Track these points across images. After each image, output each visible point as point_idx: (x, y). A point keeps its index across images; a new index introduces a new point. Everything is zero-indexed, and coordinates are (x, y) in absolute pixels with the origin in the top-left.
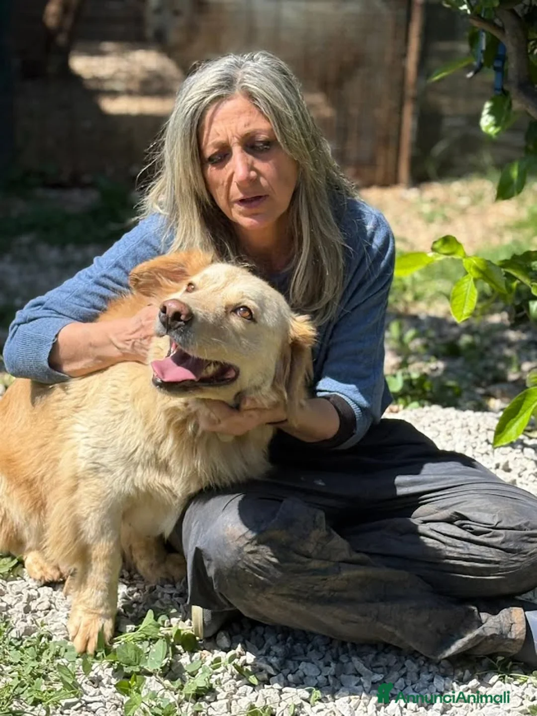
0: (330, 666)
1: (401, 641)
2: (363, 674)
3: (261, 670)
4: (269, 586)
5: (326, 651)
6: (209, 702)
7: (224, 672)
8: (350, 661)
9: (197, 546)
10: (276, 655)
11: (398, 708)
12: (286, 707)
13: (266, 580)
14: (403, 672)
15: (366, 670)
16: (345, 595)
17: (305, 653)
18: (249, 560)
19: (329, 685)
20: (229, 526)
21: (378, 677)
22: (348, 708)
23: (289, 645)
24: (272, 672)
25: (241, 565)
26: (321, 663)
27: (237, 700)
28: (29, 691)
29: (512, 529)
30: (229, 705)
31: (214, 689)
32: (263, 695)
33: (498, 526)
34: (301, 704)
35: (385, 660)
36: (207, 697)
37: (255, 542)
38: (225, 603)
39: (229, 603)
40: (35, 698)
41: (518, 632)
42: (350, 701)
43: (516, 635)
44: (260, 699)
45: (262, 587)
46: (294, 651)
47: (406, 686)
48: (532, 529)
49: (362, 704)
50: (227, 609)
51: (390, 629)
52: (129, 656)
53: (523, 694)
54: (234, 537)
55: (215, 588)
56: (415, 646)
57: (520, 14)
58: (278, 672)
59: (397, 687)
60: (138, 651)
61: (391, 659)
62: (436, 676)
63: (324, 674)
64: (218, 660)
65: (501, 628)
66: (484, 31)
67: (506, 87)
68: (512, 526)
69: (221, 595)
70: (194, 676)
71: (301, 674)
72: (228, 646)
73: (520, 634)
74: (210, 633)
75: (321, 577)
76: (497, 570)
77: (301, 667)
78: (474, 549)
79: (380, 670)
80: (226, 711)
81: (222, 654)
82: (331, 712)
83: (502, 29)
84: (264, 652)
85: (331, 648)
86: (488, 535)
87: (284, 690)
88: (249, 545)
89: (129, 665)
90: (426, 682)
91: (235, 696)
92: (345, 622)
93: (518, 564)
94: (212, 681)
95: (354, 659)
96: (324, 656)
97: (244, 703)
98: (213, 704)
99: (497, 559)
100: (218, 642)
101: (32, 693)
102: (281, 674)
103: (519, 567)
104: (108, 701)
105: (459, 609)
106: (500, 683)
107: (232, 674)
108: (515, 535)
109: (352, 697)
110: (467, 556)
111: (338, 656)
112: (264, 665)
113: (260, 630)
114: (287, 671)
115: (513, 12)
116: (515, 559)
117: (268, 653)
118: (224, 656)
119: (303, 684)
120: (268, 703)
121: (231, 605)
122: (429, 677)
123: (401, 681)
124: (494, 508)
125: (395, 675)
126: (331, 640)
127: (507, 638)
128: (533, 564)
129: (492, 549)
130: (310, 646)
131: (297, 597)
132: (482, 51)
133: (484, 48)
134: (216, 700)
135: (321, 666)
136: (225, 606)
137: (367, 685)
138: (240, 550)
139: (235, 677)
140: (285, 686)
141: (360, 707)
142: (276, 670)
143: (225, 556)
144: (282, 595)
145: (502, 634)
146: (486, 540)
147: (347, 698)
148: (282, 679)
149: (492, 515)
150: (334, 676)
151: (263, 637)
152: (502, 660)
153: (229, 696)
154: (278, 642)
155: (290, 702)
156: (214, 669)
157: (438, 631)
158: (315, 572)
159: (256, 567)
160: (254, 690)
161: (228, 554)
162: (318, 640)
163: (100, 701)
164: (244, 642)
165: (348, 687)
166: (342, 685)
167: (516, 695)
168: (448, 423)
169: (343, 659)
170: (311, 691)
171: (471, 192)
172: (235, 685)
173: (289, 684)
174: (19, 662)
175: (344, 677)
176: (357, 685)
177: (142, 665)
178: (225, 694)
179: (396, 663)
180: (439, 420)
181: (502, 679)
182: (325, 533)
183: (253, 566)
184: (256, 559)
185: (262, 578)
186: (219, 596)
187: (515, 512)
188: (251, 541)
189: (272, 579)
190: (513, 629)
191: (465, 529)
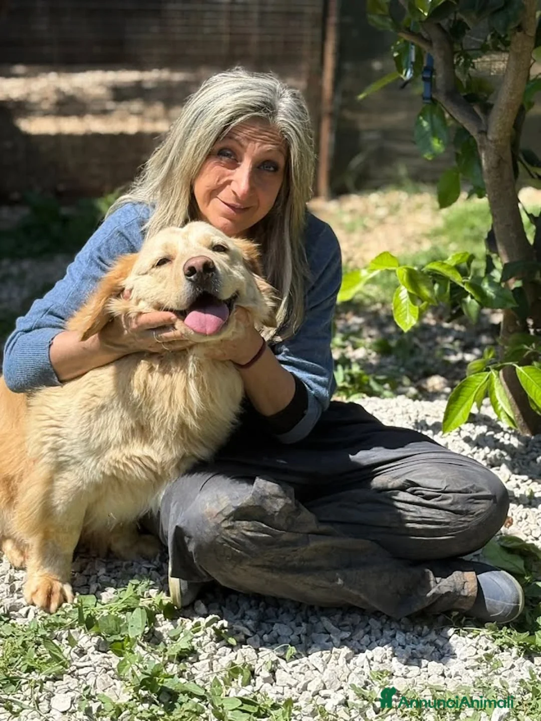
0: (301, 626)
1: (365, 603)
2: (332, 632)
3: (238, 632)
4: (245, 558)
5: (296, 614)
6: (192, 663)
7: (203, 635)
8: (320, 620)
9: (177, 524)
10: (251, 618)
11: (366, 660)
12: (264, 663)
13: (242, 552)
14: (367, 629)
15: (335, 628)
16: (314, 564)
17: (277, 617)
18: (227, 535)
19: (301, 643)
20: (207, 504)
21: (347, 635)
22: (320, 661)
23: (262, 609)
24: (248, 633)
25: (219, 540)
26: (293, 623)
27: (217, 660)
28: (23, 660)
29: (460, 492)
30: (211, 664)
31: (196, 651)
32: (242, 654)
33: (447, 489)
34: (277, 660)
35: (351, 619)
36: (190, 658)
37: (232, 518)
38: (204, 574)
39: (207, 573)
40: (28, 666)
41: (470, 589)
42: (322, 655)
43: (469, 593)
44: (240, 658)
45: (239, 559)
46: (266, 615)
47: (371, 642)
48: (477, 492)
49: (333, 657)
50: (205, 580)
51: (356, 593)
52: (110, 626)
53: (477, 644)
54: (212, 515)
55: (195, 562)
56: (377, 607)
57: (446, 28)
58: (254, 633)
59: (362, 643)
60: (118, 621)
61: (357, 618)
62: (398, 632)
63: (295, 634)
64: (198, 624)
65: (455, 586)
66: (413, 44)
67: (434, 96)
68: (460, 489)
69: (201, 567)
70: (176, 640)
71: (275, 634)
72: (206, 612)
73: (472, 591)
74: (187, 602)
75: (291, 548)
76: (447, 530)
77: (274, 628)
78: (426, 512)
79: (347, 628)
80: (208, 669)
81: (201, 619)
82: (305, 666)
83: (429, 42)
84: (239, 616)
85: (301, 611)
86: (437, 499)
87: (260, 649)
88: (226, 521)
89: (112, 634)
90: (389, 638)
91: (215, 656)
92: (315, 587)
93: (466, 525)
94: (194, 644)
95: (324, 619)
96: (295, 619)
97: (225, 662)
98: (195, 664)
99: (447, 520)
100: (196, 609)
101: (25, 662)
102: (256, 635)
103: (467, 527)
104: (98, 666)
105: (416, 571)
106: (455, 636)
107: (211, 637)
108: (463, 498)
109: (324, 652)
110: (419, 519)
111: (308, 618)
112: (241, 628)
113: (233, 597)
114: (263, 632)
115: (439, 25)
116: (463, 519)
117: (243, 617)
118: (203, 621)
119: (277, 643)
120: (247, 660)
121: (209, 576)
122: (391, 633)
123: (366, 638)
124: (442, 474)
125: (361, 632)
126: (301, 604)
127: (460, 596)
128: (480, 524)
129: (441, 511)
130: (281, 610)
131: (271, 568)
132: (412, 63)
133: (413, 59)
134: (198, 661)
135: (293, 627)
136: (205, 577)
137: (336, 641)
138: (218, 526)
139: (214, 639)
140: (261, 646)
141: (332, 660)
142: (252, 632)
143: (205, 533)
144: (257, 566)
145: (455, 591)
146: (435, 503)
147: (319, 653)
148: (258, 639)
149: (441, 481)
150: (306, 635)
151: (237, 603)
152: (457, 616)
153: (210, 656)
154: (251, 607)
155: (266, 659)
156: (194, 632)
157: (398, 593)
158: (286, 544)
159: (233, 541)
160: (232, 651)
161: (207, 530)
162: (289, 605)
163: (91, 666)
164: (220, 608)
165: (319, 644)
166: (313, 643)
167: (471, 645)
168: (390, 411)
169: (313, 620)
170: (285, 648)
171: (389, 203)
172: (215, 646)
173: (264, 644)
174: (11, 635)
175: (314, 635)
176: (327, 642)
177: (123, 634)
178: (206, 655)
179: (360, 622)
180: (381, 408)
181: (457, 632)
182: (295, 507)
183: (230, 540)
184: (233, 534)
185: (239, 551)
186: (199, 568)
187: (462, 477)
188: (227, 518)
189: (248, 552)
190: (466, 587)
191: (417, 495)
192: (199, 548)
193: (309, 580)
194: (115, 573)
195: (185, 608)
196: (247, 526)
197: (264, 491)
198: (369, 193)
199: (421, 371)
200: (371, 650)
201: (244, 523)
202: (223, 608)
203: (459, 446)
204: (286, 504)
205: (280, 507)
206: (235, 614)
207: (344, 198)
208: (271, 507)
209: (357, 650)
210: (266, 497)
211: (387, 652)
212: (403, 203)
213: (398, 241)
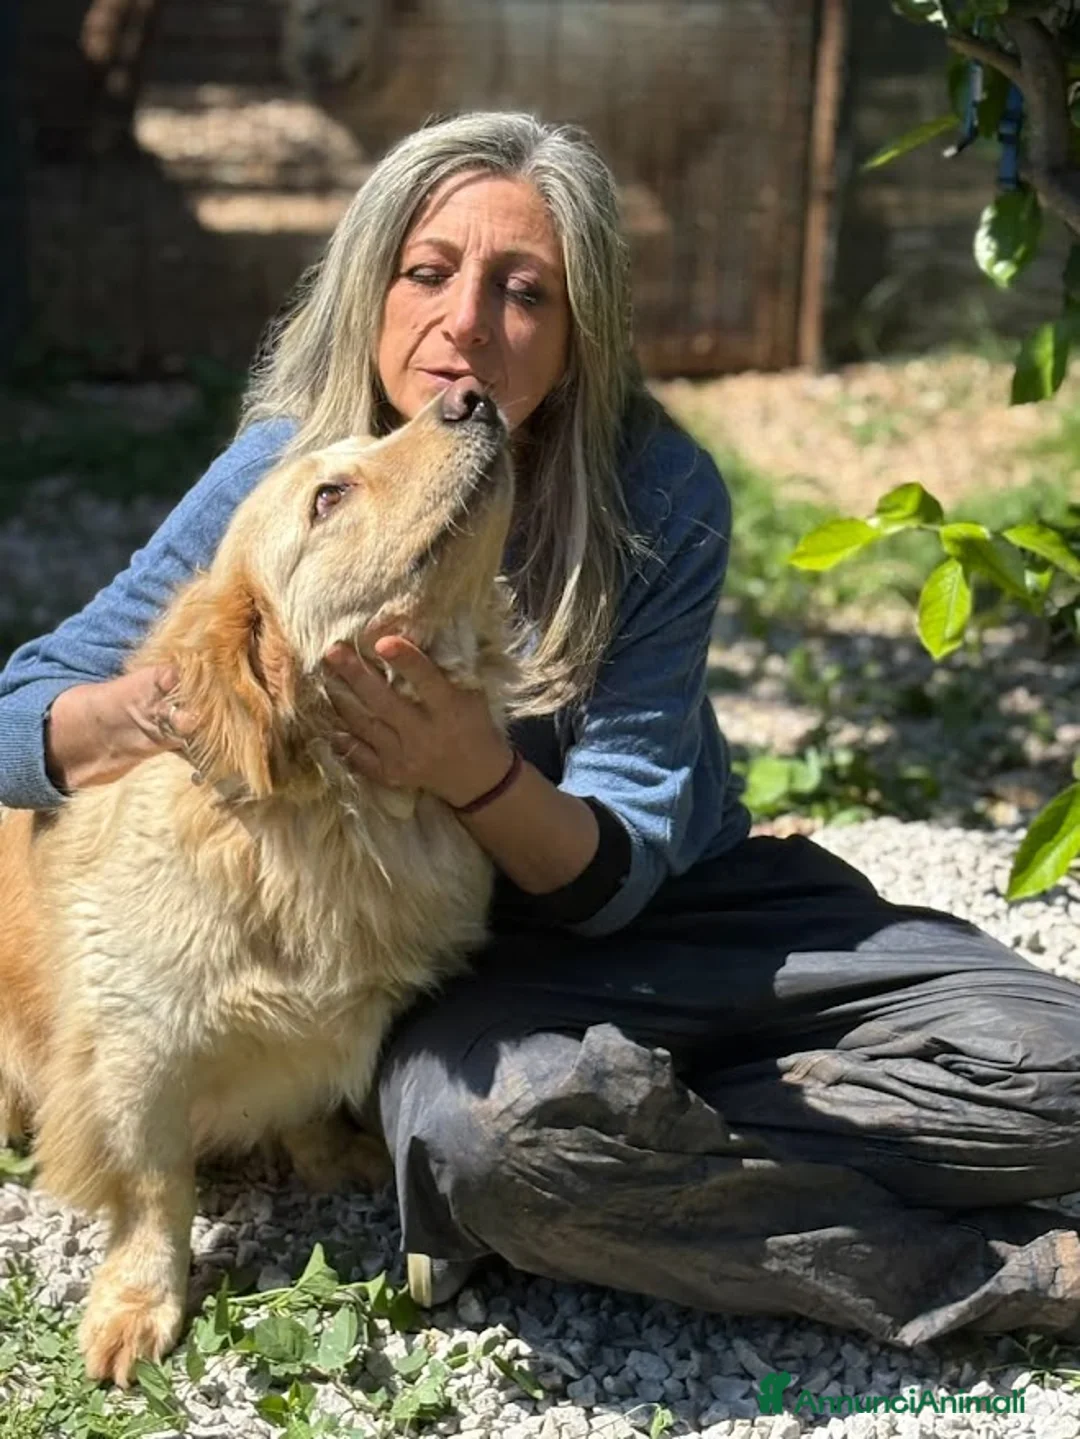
0: (689, 1359)
2: (757, 1375)
3: (549, 1368)
4: (566, 1210)
5: (680, 1328)
7: (473, 1372)
8: (730, 1348)
9: (415, 1133)
10: (579, 1338)
13: (556, 1197)
14: (837, 1368)
15: (763, 1365)
17: (639, 1333)
18: (521, 1160)
19: (687, 1397)
23: (604, 1315)
24: (572, 1372)
25: (505, 1171)
26: (671, 1353)
27: (501, 1431)
28: (79, 1416)
29: (1053, 1069)
31: (455, 1409)
32: (555, 1420)
33: (1024, 1065)
35: (800, 1344)
36: (441, 1426)
37: (533, 1122)
38: (474, 1242)
39: (481, 1242)
40: (90, 1430)
41: (1069, 1284)
42: (731, 1431)
43: (1066, 1291)
44: (549, 1428)
45: (552, 1212)
46: (615, 1328)
49: (756, 1434)
50: (479, 1255)
52: (281, 1341)
54: (490, 1113)
55: (454, 1216)
57: (1051, 29)
58: (584, 1372)
60: (299, 1332)
61: (813, 1342)
62: (905, 1376)
63: (675, 1375)
64: (461, 1349)
65: (1034, 1278)
66: (978, 62)
67: (1024, 176)
68: (1052, 1062)
69: (467, 1228)
70: (413, 1382)
71: (631, 1376)
72: (481, 1320)
73: (1073, 1288)
74: (445, 1295)
75: (667, 1188)
77: (629, 1361)
78: (976, 1113)
79: (792, 1364)
81: (469, 1337)
83: (1015, 58)
84: (553, 1330)
85: (691, 1323)
86: (1003, 1084)
87: (596, 1410)
88: (521, 1129)
89: (281, 1360)
90: (884, 1389)
91: (497, 1423)
92: (719, 1278)
93: (1066, 1141)
94: (451, 1392)
95: (740, 1344)
96: (676, 1339)
97: (516, 1436)
99: (1024, 1132)
100: (461, 1311)
101: (86, 1420)
102: (589, 1377)
103: (1068, 1146)
104: (241, 1435)
106: (1034, 1388)
107: (491, 1378)
108: (1059, 1083)
109: (736, 1422)
110: (962, 1129)
111: (706, 1337)
112: (556, 1359)
114: (603, 1369)
115: (1037, 24)
116: (1060, 1129)
117: (562, 1333)
118: (474, 1341)
119: (635, 1395)
120: (565, 1435)
121: (487, 1247)
122: (889, 1379)
123: (834, 1389)
124: (1013, 1027)
125: (823, 1376)
127: (1047, 1299)
129: (1013, 1114)
130: (647, 1318)
132: (976, 104)
133: (979, 97)
134: (458, 1431)
135: (672, 1360)
136: (475, 1249)
138: (502, 1140)
139: (496, 1383)
140: (598, 1403)
142: (579, 1368)
143: (473, 1153)
144: (592, 1227)
145: (1036, 1289)
146: (1000, 1094)
147: (726, 1425)
148: (593, 1386)
149: (1010, 1042)
150: (698, 1379)
151: (551, 1299)
152: (1038, 1343)
153: (485, 1422)
154: (582, 1309)
155: (608, 1433)
156: (453, 1367)
159: (536, 1173)
160: (534, 1412)
161: (479, 1148)
163: (223, 1436)
164: (512, 1311)
165: (727, 1402)
166: (714, 1398)
167: (1067, 1413)
168: (915, 855)
169: (716, 1343)
170: (650, 1412)
171: (947, 381)
172: (496, 1399)
173: (604, 1399)
174: (58, 1359)
175: (717, 1381)
176: (744, 1397)
177: (307, 1362)
178: (477, 1419)
179: (823, 1350)
180: (897, 849)
181: (1039, 1380)
182: (674, 1096)
183: (529, 1171)
184: (537, 1157)
185: (549, 1195)
186: (464, 1232)
187: (1056, 1034)
188: (524, 1121)
189: (571, 1196)
190: (1058, 1279)
191: (956, 1072)
192: (461, 1185)
193: (707, 1259)
194: (294, 1219)
195: (438, 1307)
196: (566, 1140)
197: (603, 1060)
198: (906, 361)
199: (996, 756)
200: (842, 1418)
201: (560, 1133)
202: (519, 1310)
203: (1065, 939)
204: (655, 1090)
205: (640, 1096)
206: (546, 1324)
207: (852, 369)
208: (619, 1096)
209: (811, 1417)
210: (608, 1074)
211: (878, 1423)
212: (977, 383)
213: (963, 464)
